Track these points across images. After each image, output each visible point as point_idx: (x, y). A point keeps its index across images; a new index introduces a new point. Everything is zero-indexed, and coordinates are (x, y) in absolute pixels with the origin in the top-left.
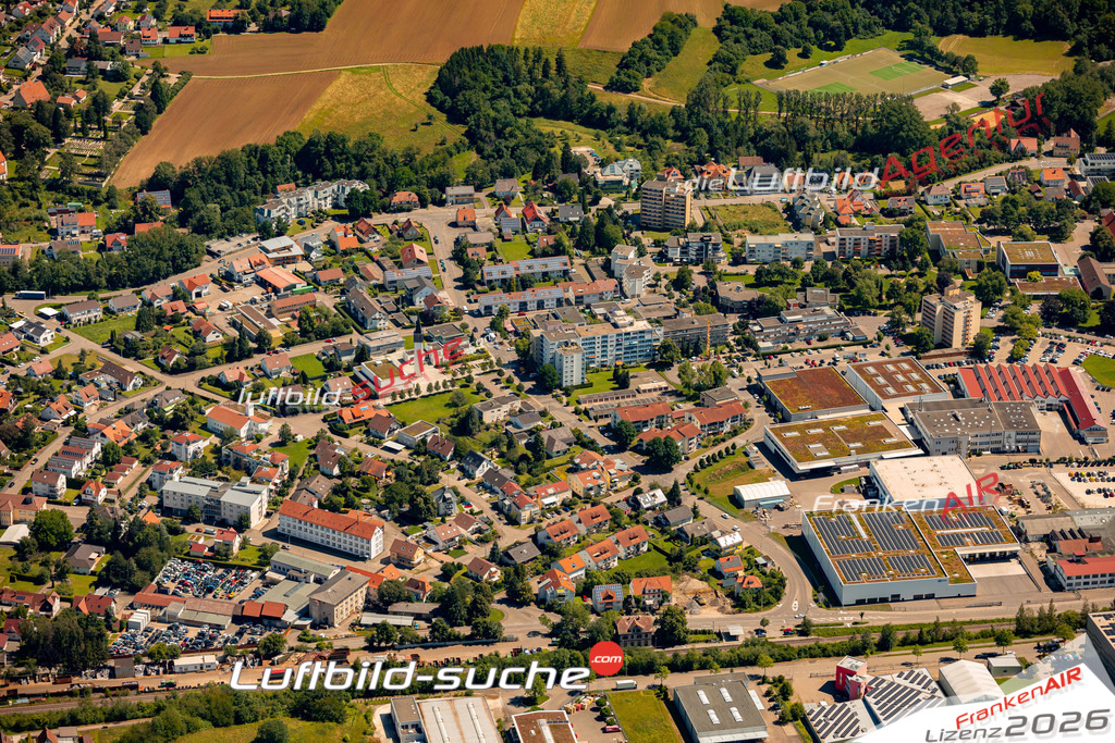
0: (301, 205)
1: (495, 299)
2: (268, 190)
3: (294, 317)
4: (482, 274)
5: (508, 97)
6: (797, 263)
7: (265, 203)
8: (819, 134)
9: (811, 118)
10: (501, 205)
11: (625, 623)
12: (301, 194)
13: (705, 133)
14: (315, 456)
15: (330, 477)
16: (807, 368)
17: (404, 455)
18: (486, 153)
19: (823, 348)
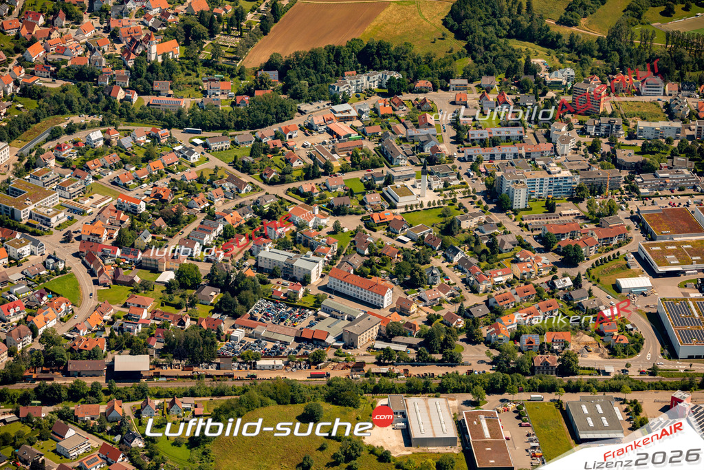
0: (358, 85)
1: (475, 151)
2: (339, 74)
3: (348, 154)
4: (468, 135)
5: (494, 25)
6: (669, 141)
7: (336, 82)
8: (691, 60)
9: (687, 49)
10: (484, 92)
11: (539, 360)
12: (359, 78)
13: (617, 55)
14: (354, 242)
15: (362, 255)
16: (670, 207)
17: (409, 245)
18: (477, 59)
19: (681, 196)
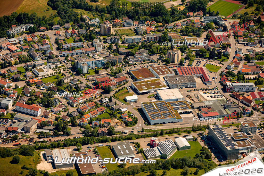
0: (18, 30)
1: (66, 53)
2: (10, 27)
3: (17, 58)
4: (62, 47)
5: (67, 4)
6: (137, 43)
7: (9, 30)
8: (141, 12)
9: (139, 8)
10: (66, 30)
11: (100, 130)
12: (18, 28)
13: (114, 12)
14: (23, 91)
15: (27, 96)
16: (141, 68)
17: (45, 91)
18: (62, 17)
19: (144, 63)
